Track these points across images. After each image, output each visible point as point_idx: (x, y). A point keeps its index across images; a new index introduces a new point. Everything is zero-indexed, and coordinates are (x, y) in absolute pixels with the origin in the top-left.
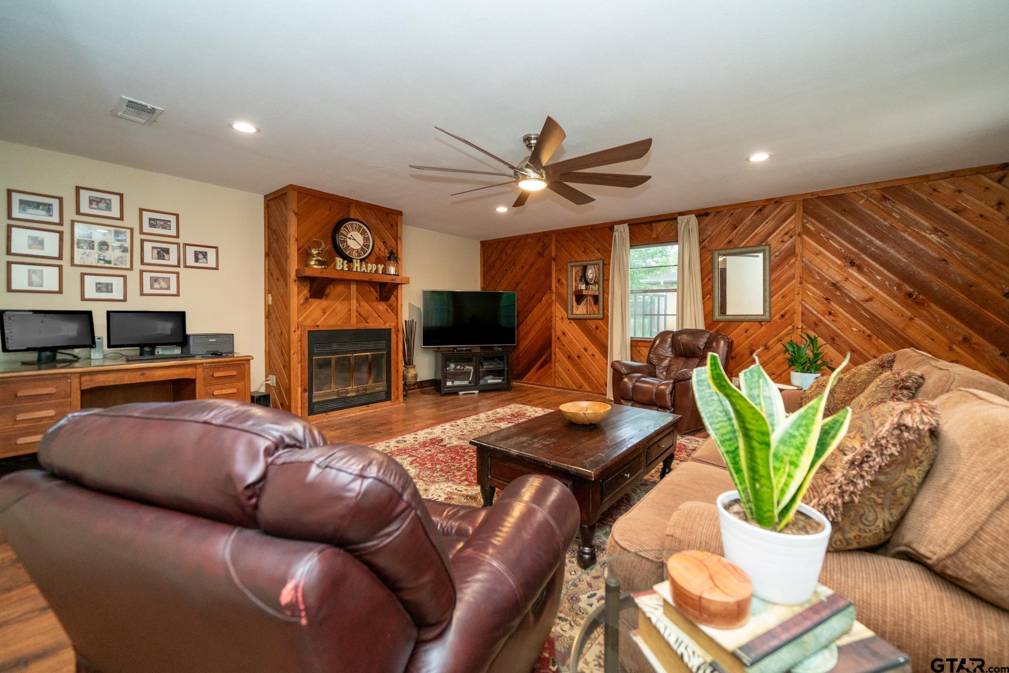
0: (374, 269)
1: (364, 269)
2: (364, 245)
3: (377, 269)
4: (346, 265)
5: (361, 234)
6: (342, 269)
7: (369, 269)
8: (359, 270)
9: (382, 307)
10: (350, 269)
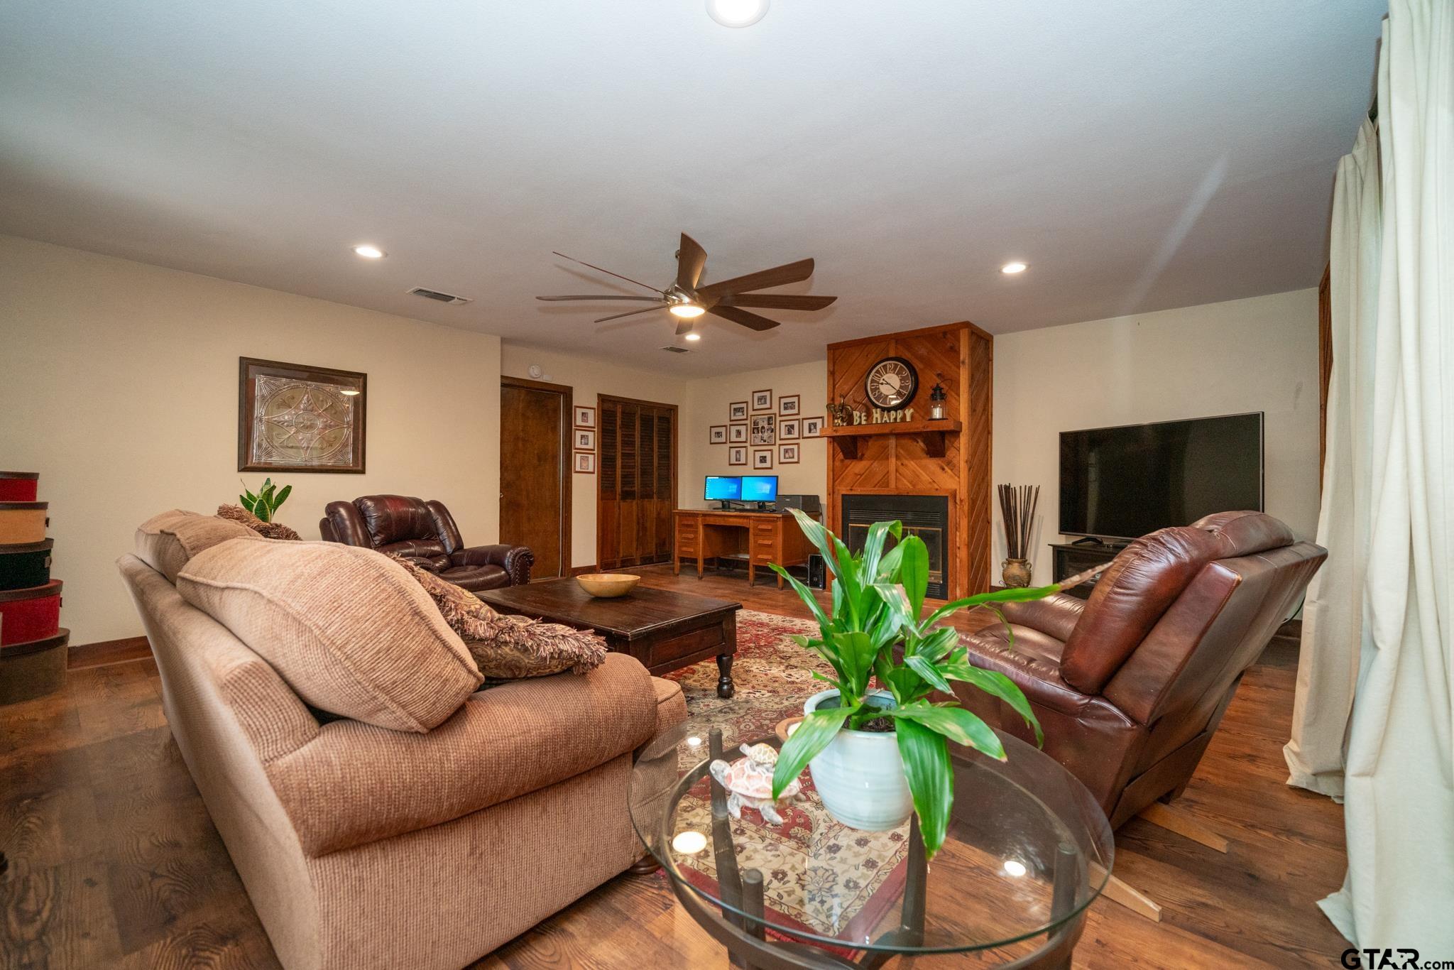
0: (899, 417)
1: (886, 418)
2: (901, 387)
3: (904, 416)
4: (863, 418)
5: (897, 374)
6: (860, 424)
7: (892, 418)
8: (879, 422)
9: (933, 464)
10: (869, 423)
